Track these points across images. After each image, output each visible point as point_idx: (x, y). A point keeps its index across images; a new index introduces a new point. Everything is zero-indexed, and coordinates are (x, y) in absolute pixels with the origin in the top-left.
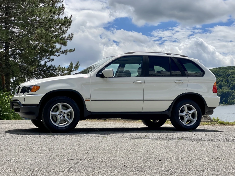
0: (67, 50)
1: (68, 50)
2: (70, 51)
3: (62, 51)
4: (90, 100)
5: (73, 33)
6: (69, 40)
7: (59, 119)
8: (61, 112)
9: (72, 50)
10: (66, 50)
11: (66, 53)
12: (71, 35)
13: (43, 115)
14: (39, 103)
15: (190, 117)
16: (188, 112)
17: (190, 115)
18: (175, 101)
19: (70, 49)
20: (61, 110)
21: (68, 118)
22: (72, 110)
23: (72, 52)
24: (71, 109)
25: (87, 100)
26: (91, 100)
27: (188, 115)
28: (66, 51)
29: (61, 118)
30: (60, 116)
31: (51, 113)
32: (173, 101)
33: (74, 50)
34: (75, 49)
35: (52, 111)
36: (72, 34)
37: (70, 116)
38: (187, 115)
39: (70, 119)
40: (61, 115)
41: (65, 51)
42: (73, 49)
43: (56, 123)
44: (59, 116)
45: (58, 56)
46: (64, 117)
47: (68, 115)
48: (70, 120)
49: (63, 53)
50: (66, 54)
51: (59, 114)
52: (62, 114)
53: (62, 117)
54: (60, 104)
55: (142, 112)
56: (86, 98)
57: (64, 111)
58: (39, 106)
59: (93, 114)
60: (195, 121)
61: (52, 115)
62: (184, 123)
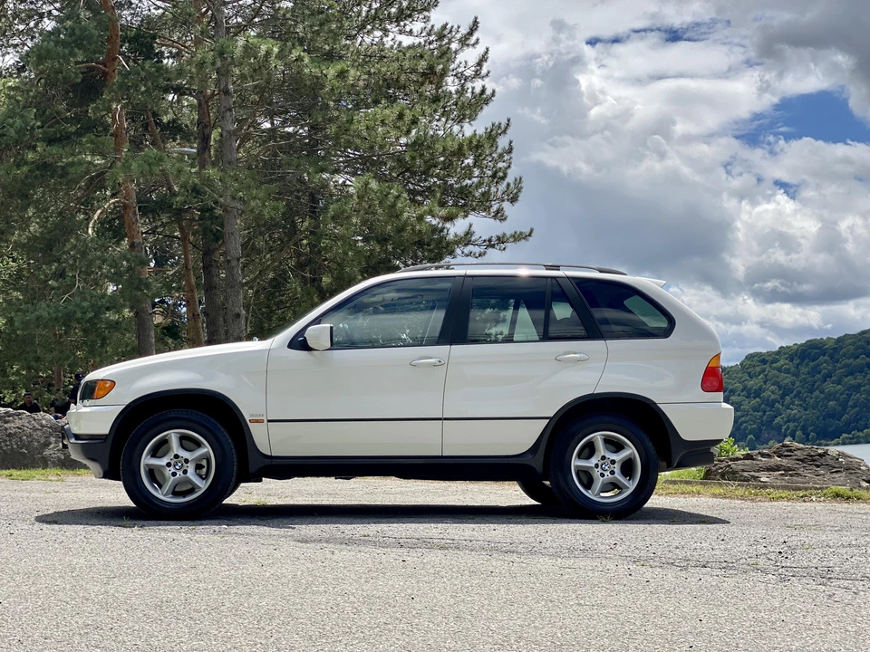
0: (504, 234)
1: (508, 234)
2: (518, 237)
3: (490, 240)
4: (266, 421)
5: (521, 179)
6: (508, 200)
7: (170, 478)
9: (521, 233)
10: (500, 234)
11: (503, 246)
12: (512, 186)
14: (106, 431)
15: (612, 473)
16: (607, 456)
17: (615, 465)
18: (554, 422)
19: (515, 233)
20: (176, 453)
21: (201, 476)
22: (208, 452)
23: (523, 241)
24: (206, 448)
25: (257, 421)
26: (269, 421)
27: (607, 468)
28: (501, 240)
29: (174, 474)
30: (173, 470)
31: (146, 460)
32: (548, 421)
33: (530, 235)
34: (532, 231)
35: (147, 455)
36: (516, 180)
37: (204, 470)
38: (604, 466)
39: (203, 478)
40: (177, 467)
41: (499, 238)
42: (528, 231)
43: (160, 490)
44: (168, 469)
45: (480, 255)
46: (185, 472)
47: (199, 467)
48: (204, 480)
49: (493, 246)
50: (504, 249)
51: (169, 465)
52: (180, 464)
53: (179, 473)
54: (173, 435)
55: (442, 457)
56: (252, 415)
57: (184, 454)
58: (110, 439)
59: (275, 462)
60: (631, 486)
61: (147, 465)
62: (592, 495)
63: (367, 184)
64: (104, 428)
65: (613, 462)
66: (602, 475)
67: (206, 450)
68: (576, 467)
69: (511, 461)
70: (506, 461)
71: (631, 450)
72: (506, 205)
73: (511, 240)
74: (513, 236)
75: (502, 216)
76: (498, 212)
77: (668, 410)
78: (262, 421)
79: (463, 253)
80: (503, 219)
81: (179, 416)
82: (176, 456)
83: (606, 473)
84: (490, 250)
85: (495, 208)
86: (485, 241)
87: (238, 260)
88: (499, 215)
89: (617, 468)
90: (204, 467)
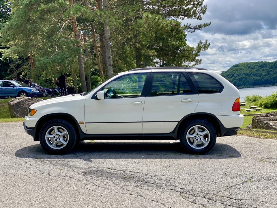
0: (201, 25)
1: (202, 25)
3: (196, 27)
4: (85, 123)
5: (206, 5)
6: (202, 13)
7: (55, 141)
9: (207, 24)
10: (199, 25)
12: (203, 8)
15: (200, 139)
16: (199, 134)
17: (202, 137)
18: (180, 123)
19: (205, 24)
21: (65, 141)
23: (207, 26)
25: (82, 123)
26: (86, 123)
27: (199, 137)
29: (56, 140)
31: (47, 135)
32: (178, 122)
33: (210, 24)
34: (210, 23)
35: (48, 133)
36: (204, 6)
37: (66, 138)
38: (198, 137)
40: (57, 138)
41: (199, 26)
42: (209, 23)
43: (52, 145)
44: (54, 138)
45: (193, 32)
46: (60, 139)
47: (64, 137)
49: (197, 29)
50: (201, 29)
51: (54, 137)
52: (58, 137)
53: (58, 140)
54: (55, 127)
55: (143, 134)
56: (80, 121)
57: (59, 133)
58: (36, 129)
59: (88, 136)
60: (207, 143)
61: (47, 137)
62: (193, 146)
63: (148, 16)
64: (33, 125)
65: (201, 135)
66: (197, 140)
67: (66, 132)
68: (188, 137)
69: (166, 135)
70: (164, 135)
71: (207, 132)
72: (201, 14)
73: (203, 26)
74: (204, 25)
75: (200, 18)
76: (199, 17)
77: (220, 118)
79: (187, 31)
80: (201, 19)
81: (57, 121)
82: (57, 134)
83: (198, 139)
84: (196, 30)
85: (198, 16)
86: (194, 27)
87: (109, 39)
88: (199, 18)
89: (202, 138)
90: (66, 137)
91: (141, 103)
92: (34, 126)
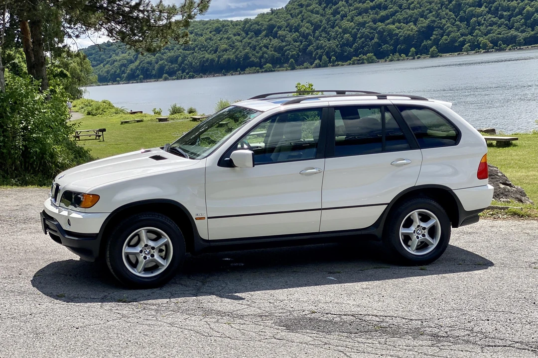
4: (206, 218)
7: (142, 261)
8: (146, 245)
13: (108, 256)
15: (424, 235)
16: (421, 225)
17: (425, 231)
18: (390, 206)
20: (146, 243)
21: (162, 257)
22: (168, 241)
24: (166, 239)
25: (200, 219)
26: (209, 218)
27: (420, 232)
29: (145, 258)
30: (144, 255)
31: (126, 249)
32: (387, 206)
35: (126, 246)
37: (164, 253)
38: (418, 231)
39: (164, 259)
40: (147, 253)
43: (135, 269)
44: (141, 254)
46: (153, 256)
47: (161, 251)
48: (165, 261)
51: (141, 252)
52: (148, 251)
53: (149, 257)
54: (143, 231)
55: (319, 233)
56: (197, 215)
57: (151, 244)
58: (100, 238)
59: (212, 244)
60: (435, 243)
61: (126, 253)
62: (412, 251)
64: (95, 229)
65: (424, 229)
66: (418, 237)
67: (166, 240)
68: (402, 234)
69: (363, 232)
70: (359, 233)
71: (435, 220)
77: (459, 194)
78: (204, 218)
83: (420, 236)
90: (164, 251)
91: (319, 171)
92: (97, 231)
